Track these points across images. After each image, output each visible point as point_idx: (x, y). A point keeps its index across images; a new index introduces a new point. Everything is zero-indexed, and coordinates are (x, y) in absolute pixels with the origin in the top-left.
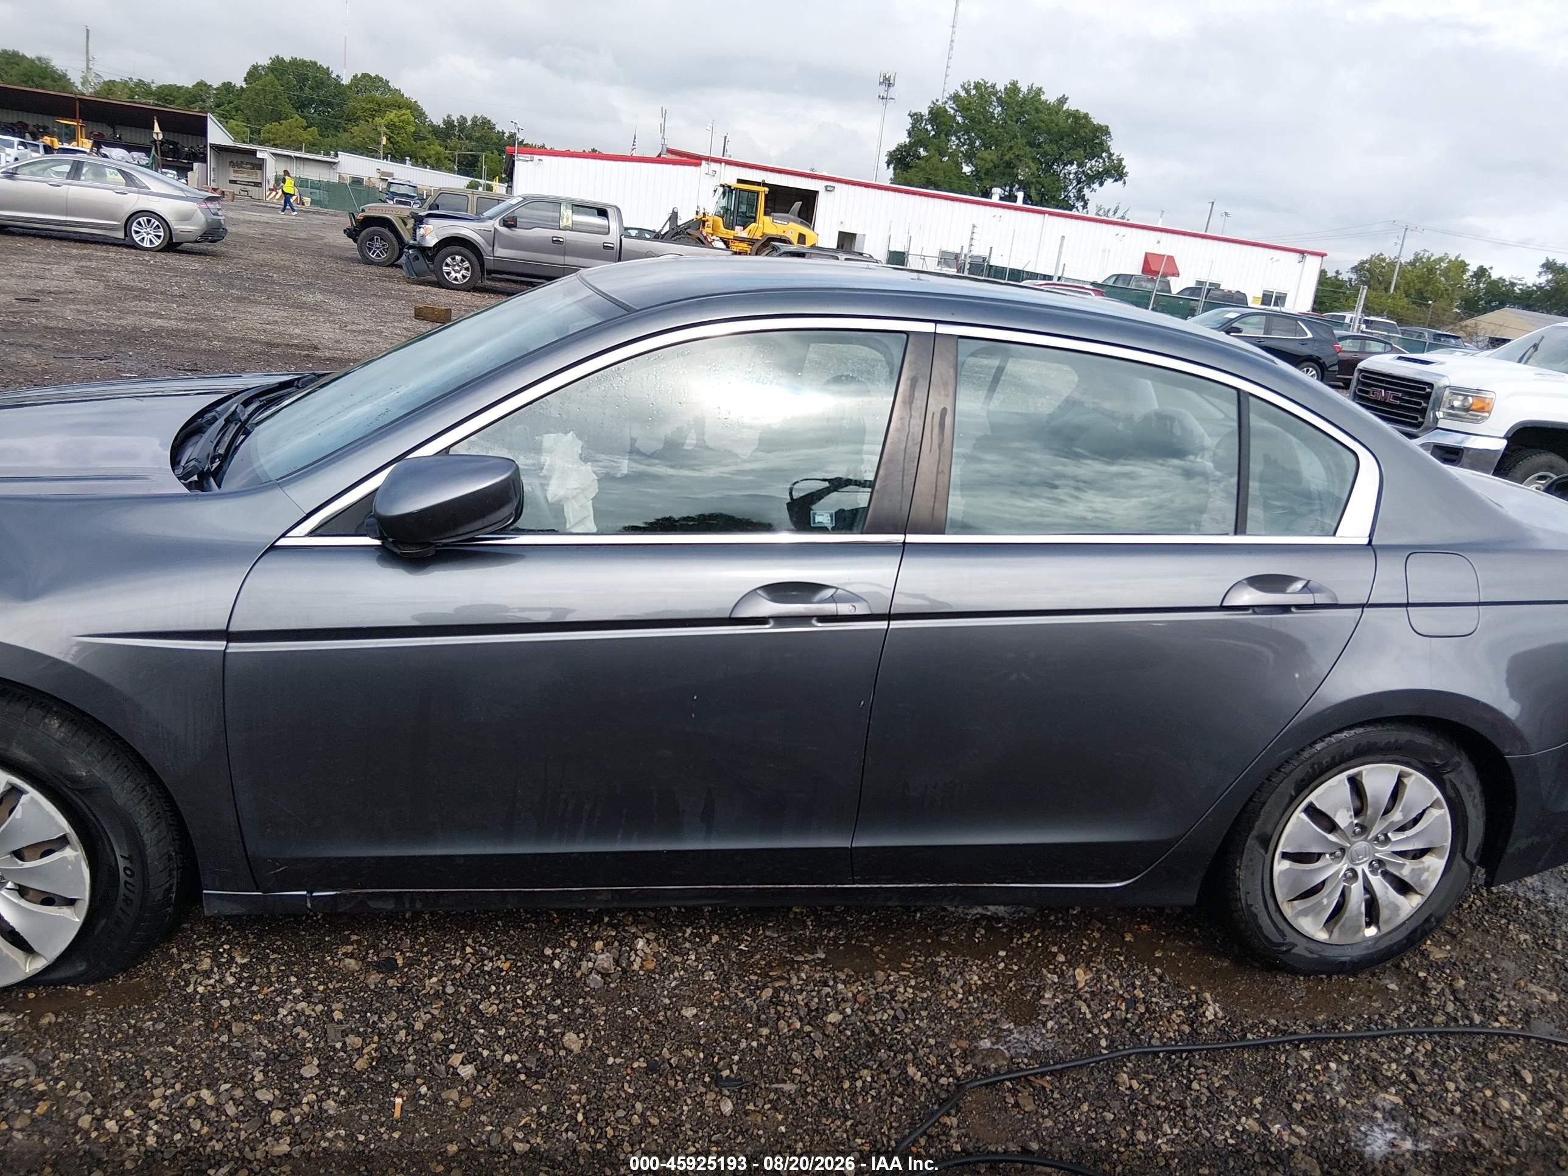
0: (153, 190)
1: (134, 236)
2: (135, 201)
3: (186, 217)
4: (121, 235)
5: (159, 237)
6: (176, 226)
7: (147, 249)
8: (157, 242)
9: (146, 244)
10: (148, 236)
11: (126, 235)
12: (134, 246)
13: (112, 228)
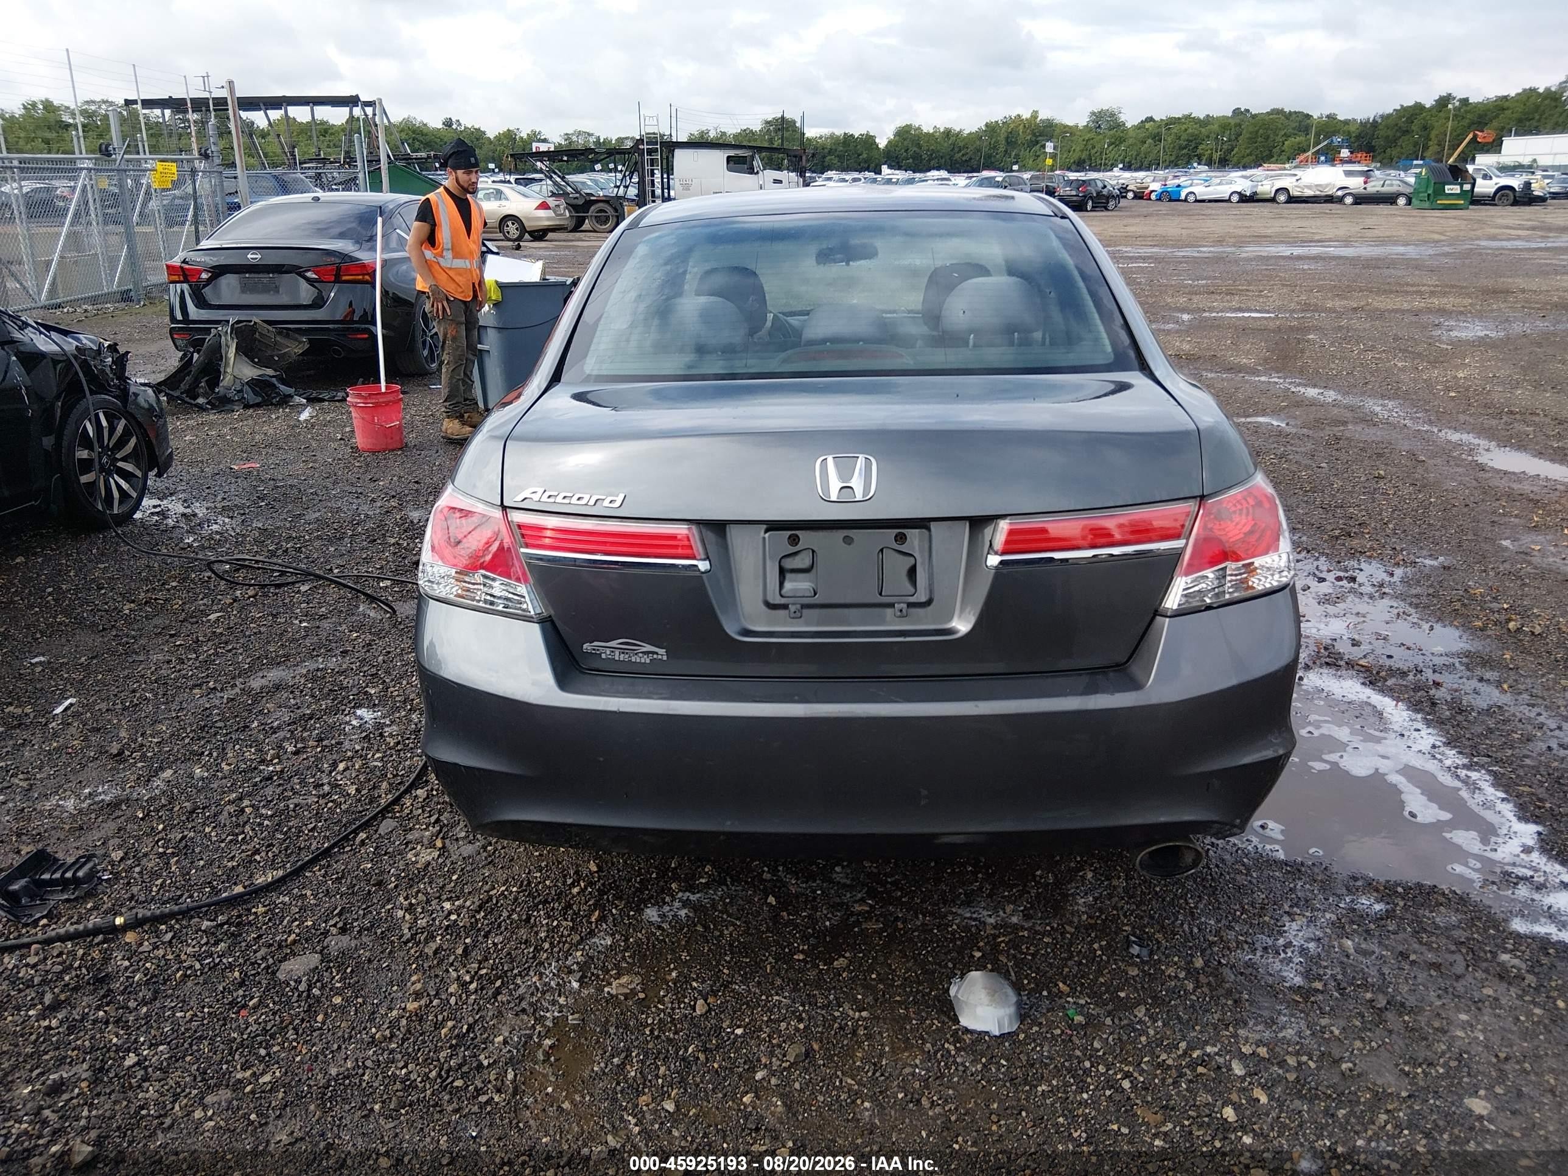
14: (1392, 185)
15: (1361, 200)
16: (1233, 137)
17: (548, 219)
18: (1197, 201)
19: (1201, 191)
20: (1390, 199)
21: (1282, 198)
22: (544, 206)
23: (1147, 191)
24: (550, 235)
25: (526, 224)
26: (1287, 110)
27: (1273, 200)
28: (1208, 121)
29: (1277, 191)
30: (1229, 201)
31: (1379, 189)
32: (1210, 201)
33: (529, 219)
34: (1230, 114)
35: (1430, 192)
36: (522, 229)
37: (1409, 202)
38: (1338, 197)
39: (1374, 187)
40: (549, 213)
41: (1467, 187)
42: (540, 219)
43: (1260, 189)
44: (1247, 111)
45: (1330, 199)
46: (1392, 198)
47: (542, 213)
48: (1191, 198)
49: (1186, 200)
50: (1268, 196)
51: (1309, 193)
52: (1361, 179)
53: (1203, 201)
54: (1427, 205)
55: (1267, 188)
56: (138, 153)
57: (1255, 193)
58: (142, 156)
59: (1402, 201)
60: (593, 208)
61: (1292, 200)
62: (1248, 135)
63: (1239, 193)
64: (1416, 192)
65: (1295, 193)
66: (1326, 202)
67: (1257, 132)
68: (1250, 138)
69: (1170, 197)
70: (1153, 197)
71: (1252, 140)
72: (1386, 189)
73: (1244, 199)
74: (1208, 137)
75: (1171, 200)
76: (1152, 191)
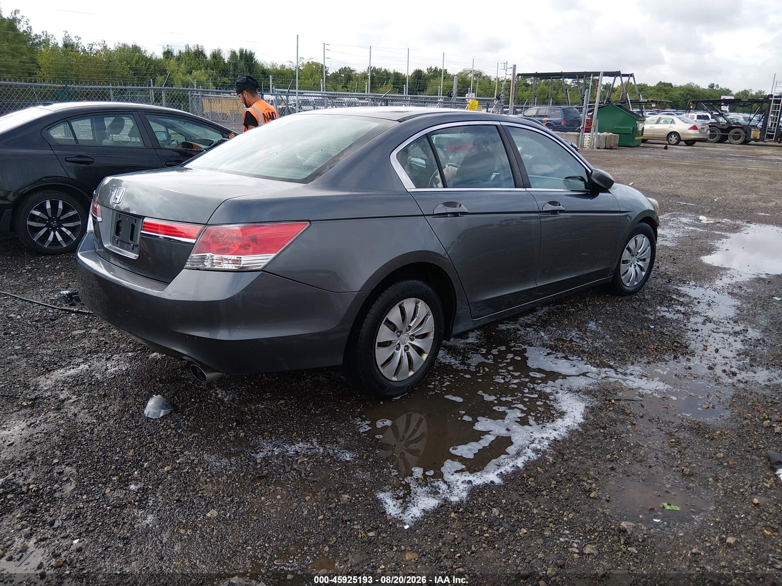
17: (694, 135)
22: (694, 128)
24: (697, 143)
25: (682, 137)
33: (684, 134)
36: (679, 139)
40: (697, 132)
42: (690, 134)
47: (692, 131)
56: (437, 95)
58: (439, 96)
60: (732, 131)
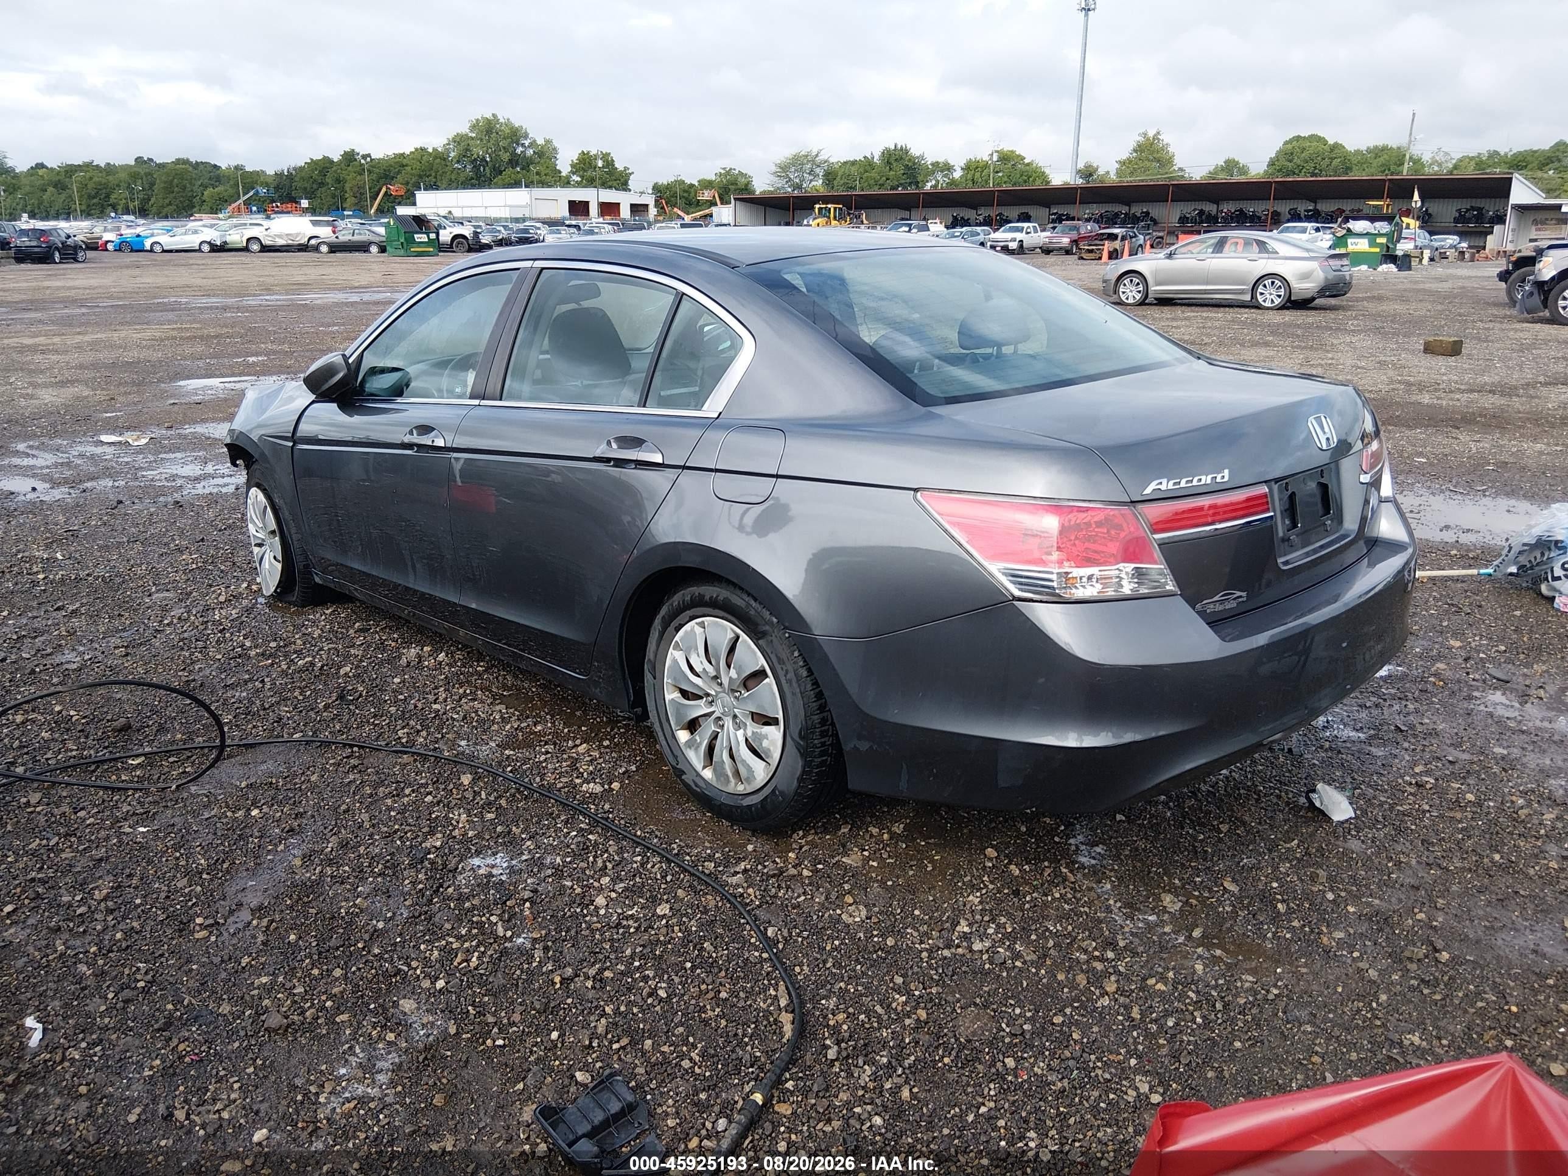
0: (1281, 254)
1: (1259, 297)
2: (1265, 265)
3: (1305, 276)
4: (1248, 297)
5: (1279, 296)
6: (1296, 285)
7: (1268, 308)
8: (1277, 301)
9: (1268, 304)
10: (1270, 296)
11: (1252, 298)
12: (1258, 307)
13: (1242, 292)
14: (360, 234)
15: (334, 248)
16: (147, 186)
18: (164, 251)
19: (166, 241)
20: (362, 248)
21: (255, 247)
23: (100, 242)
26: (193, 160)
27: (246, 249)
28: (110, 169)
29: (248, 240)
30: (200, 250)
31: (350, 237)
32: (177, 251)
34: (133, 163)
35: (402, 240)
37: (383, 250)
38: (313, 246)
39: (345, 237)
41: (433, 236)
43: (228, 239)
44: (151, 160)
45: (303, 248)
46: (364, 246)
48: (158, 248)
49: (151, 251)
50: (240, 246)
51: (281, 242)
52: (329, 229)
53: (171, 251)
54: (402, 252)
55: (236, 238)
57: (225, 243)
59: (374, 249)
61: (265, 249)
62: (162, 185)
63: (209, 243)
64: (389, 240)
65: (267, 242)
66: (300, 250)
67: (172, 181)
68: (165, 188)
69: (133, 247)
70: (110, 247)
71: (169, 188)
72: (356, 238)
73: (215, 249)
74: (118, 186)
75: (132, 251)
76: (107, 242)
